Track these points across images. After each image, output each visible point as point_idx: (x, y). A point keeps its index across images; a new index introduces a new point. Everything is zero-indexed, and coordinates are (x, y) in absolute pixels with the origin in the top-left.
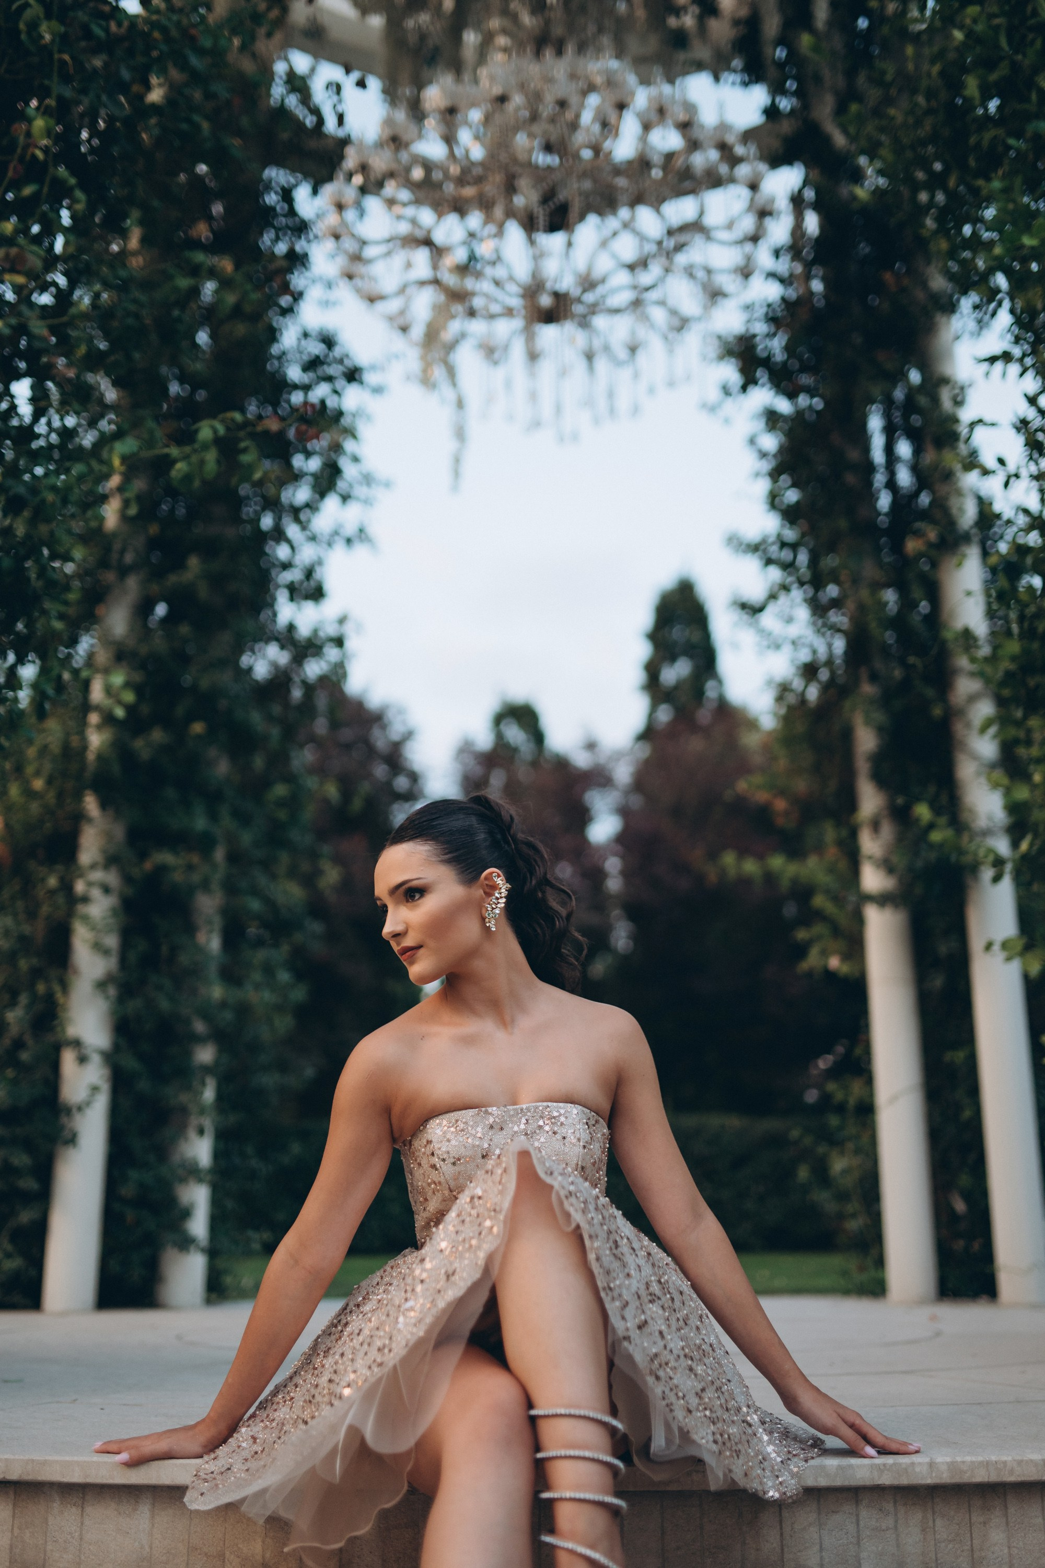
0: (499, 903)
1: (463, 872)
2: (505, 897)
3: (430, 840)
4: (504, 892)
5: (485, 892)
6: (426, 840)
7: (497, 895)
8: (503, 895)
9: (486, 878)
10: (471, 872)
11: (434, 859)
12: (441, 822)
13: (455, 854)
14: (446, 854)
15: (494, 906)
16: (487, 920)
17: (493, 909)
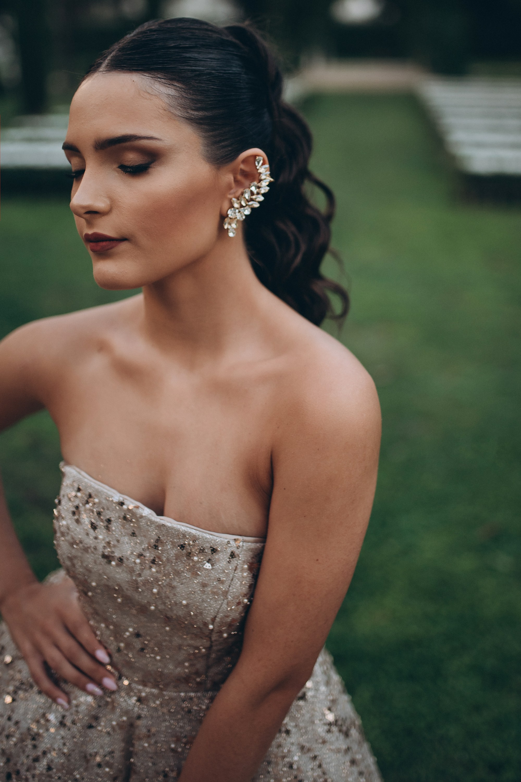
0: (252, 200)
1: (215, 143)
2: (263, 195)
3: (178, 81)
4: (265, 189)
5: (236, 181)
6: (172, 79)
7: (253, 189)
8: (263, 191)
9: (245, 161)
10: (224, 147)
11: (178, 113)
12: (196, 55)
13: (206, 113)
14: (197, 109)
15: (243, 204)
16: (227, 220)
17: (242, 206)
